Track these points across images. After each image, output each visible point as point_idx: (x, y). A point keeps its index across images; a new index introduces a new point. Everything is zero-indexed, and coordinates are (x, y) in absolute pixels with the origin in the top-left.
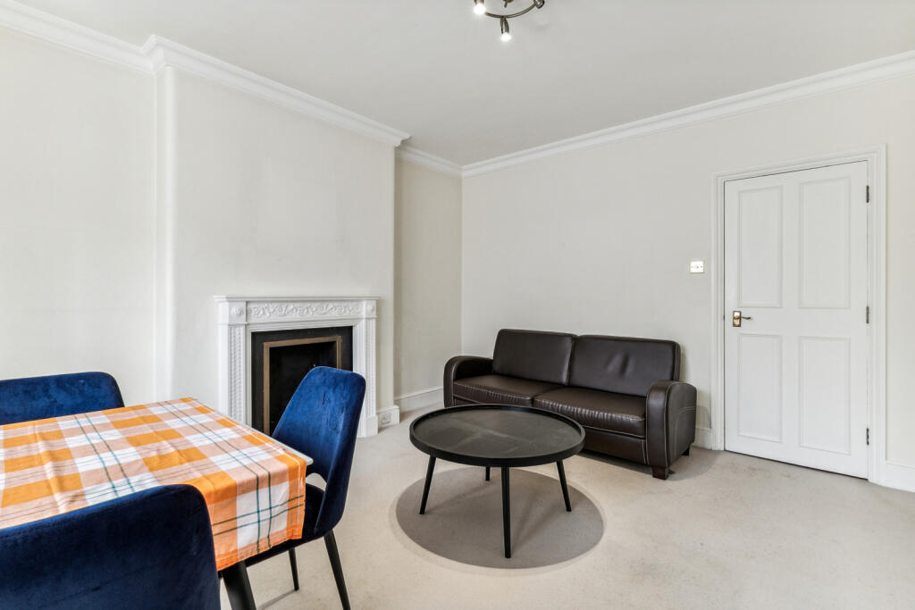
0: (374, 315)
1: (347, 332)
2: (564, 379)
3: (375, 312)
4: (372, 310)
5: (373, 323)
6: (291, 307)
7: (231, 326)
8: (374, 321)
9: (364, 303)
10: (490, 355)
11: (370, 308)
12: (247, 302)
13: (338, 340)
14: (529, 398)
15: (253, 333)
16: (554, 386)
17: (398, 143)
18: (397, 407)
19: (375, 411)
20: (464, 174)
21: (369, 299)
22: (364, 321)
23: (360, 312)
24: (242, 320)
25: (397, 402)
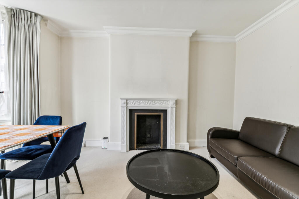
0: (174, 106)
1: (165, 112)
2: (277, 152)
3: (175, 105)
4: (174, 104)
5: (174, 109)
6: (141, 102)
7: (122, 107)
8: (175, 108)
9: (170, 101)
10: (239, 129)
11: (172, 103)
12: (127, 100)
13: (162, 114)
14: (236, 157)
15: (130, 110)
16: (268, 155)
17: (191, 35)
18: (188, 144)
19: (174, 143)
20: (237, 40)
21: (172, 99)
22: (170, 108)
23: (169, 105)
24: (125, 105)
25: (188, 141)
